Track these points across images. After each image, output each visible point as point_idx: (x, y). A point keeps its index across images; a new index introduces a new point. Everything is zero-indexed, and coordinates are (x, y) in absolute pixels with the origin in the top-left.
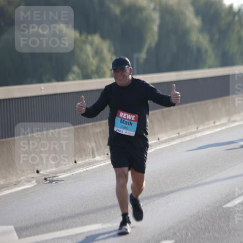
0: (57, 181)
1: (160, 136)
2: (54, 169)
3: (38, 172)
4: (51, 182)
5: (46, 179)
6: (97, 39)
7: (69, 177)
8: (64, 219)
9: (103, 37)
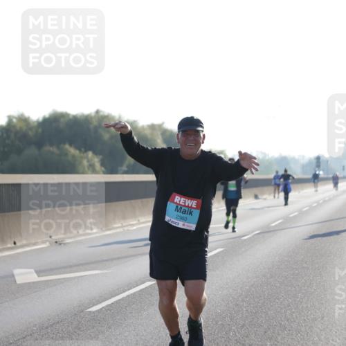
0: (64, 244)
1: (140, 218)
2: (62, 236)
3: (50, 237)
4: (60, 244)
5: (56, 242)
6: (90, 154)
7: (73, 242)
8: (71, 266)
9: (95, 153)
